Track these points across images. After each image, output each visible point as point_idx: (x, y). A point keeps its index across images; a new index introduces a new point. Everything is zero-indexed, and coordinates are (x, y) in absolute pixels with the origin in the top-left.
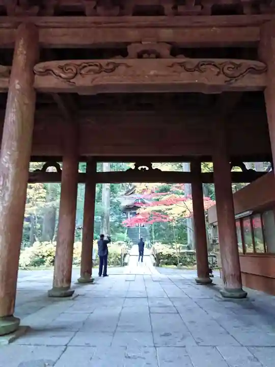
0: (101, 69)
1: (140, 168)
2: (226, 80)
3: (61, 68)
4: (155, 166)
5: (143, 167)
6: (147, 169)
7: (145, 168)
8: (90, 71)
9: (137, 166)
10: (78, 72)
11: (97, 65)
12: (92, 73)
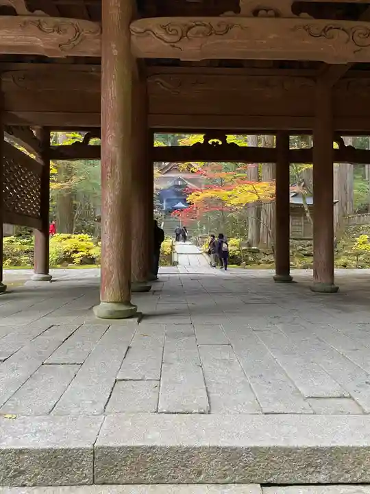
0: (211, 32)
1: (210, 142)
2: (356, 49)
3: (163, 27)
4: (231, 139)
5: (215, 140)
6: (220, 143)
7: (218, 142)
8: (198, 33)
9: (206, 139)
10: (185, 35)
11: (205, 25)
12: (201, 35)
